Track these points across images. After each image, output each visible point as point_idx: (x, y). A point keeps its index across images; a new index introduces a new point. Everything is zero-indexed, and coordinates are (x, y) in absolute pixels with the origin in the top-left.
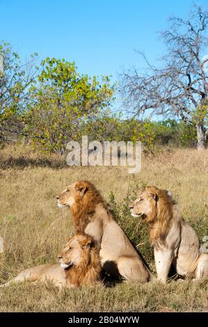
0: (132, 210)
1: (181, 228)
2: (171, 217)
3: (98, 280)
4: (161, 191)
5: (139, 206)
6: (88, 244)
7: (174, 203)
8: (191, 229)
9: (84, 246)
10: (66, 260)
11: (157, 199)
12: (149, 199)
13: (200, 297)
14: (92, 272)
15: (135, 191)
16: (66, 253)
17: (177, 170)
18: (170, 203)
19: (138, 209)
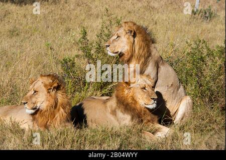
0: (108, 48)
1: (158, 68)
2: (150, 55)
3: (68, 121)
4: (139, 28)
5: (115, 43)
6: (54, 88)
7: (153, 42)
8: (170, 69)
9: (50, 89)
10: (32, 106)
11: (134, 36)
12: (127, 36)
13: (177, 140)
14: (61, 113)
15: (109, 28)
16: (31, 97)
17: (153, 8)
18: (148, 40)
19: (115, 47)
